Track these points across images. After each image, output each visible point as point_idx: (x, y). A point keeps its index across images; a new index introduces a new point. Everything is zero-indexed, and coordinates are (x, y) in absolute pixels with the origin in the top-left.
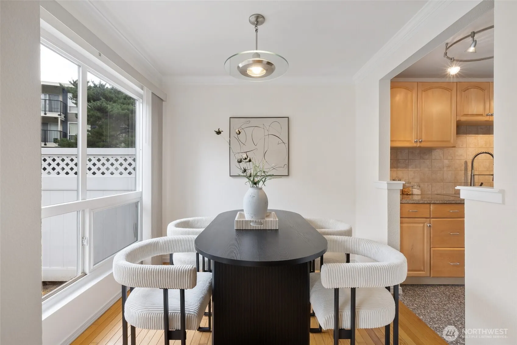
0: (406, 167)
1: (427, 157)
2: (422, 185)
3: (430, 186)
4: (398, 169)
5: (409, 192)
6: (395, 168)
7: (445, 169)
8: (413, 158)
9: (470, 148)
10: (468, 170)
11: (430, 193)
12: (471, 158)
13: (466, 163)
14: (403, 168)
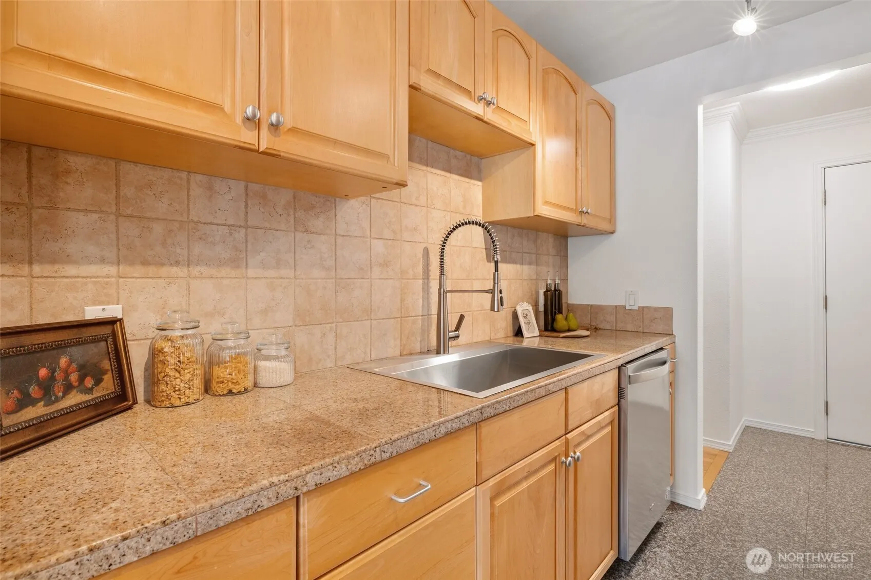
0: (237, 260)
1: (318, 223)
2: (301, 338)
3: (331, 338)
4: (195, 270)
5: (237, 383)
6: (177, 263)
7: (376, 271)
8: (267, 225)
9: (434, 208)
10: (430, 278)
11: (329, 363)
12: (438, 238)
13: (426, 252)
14: (221, 263)
